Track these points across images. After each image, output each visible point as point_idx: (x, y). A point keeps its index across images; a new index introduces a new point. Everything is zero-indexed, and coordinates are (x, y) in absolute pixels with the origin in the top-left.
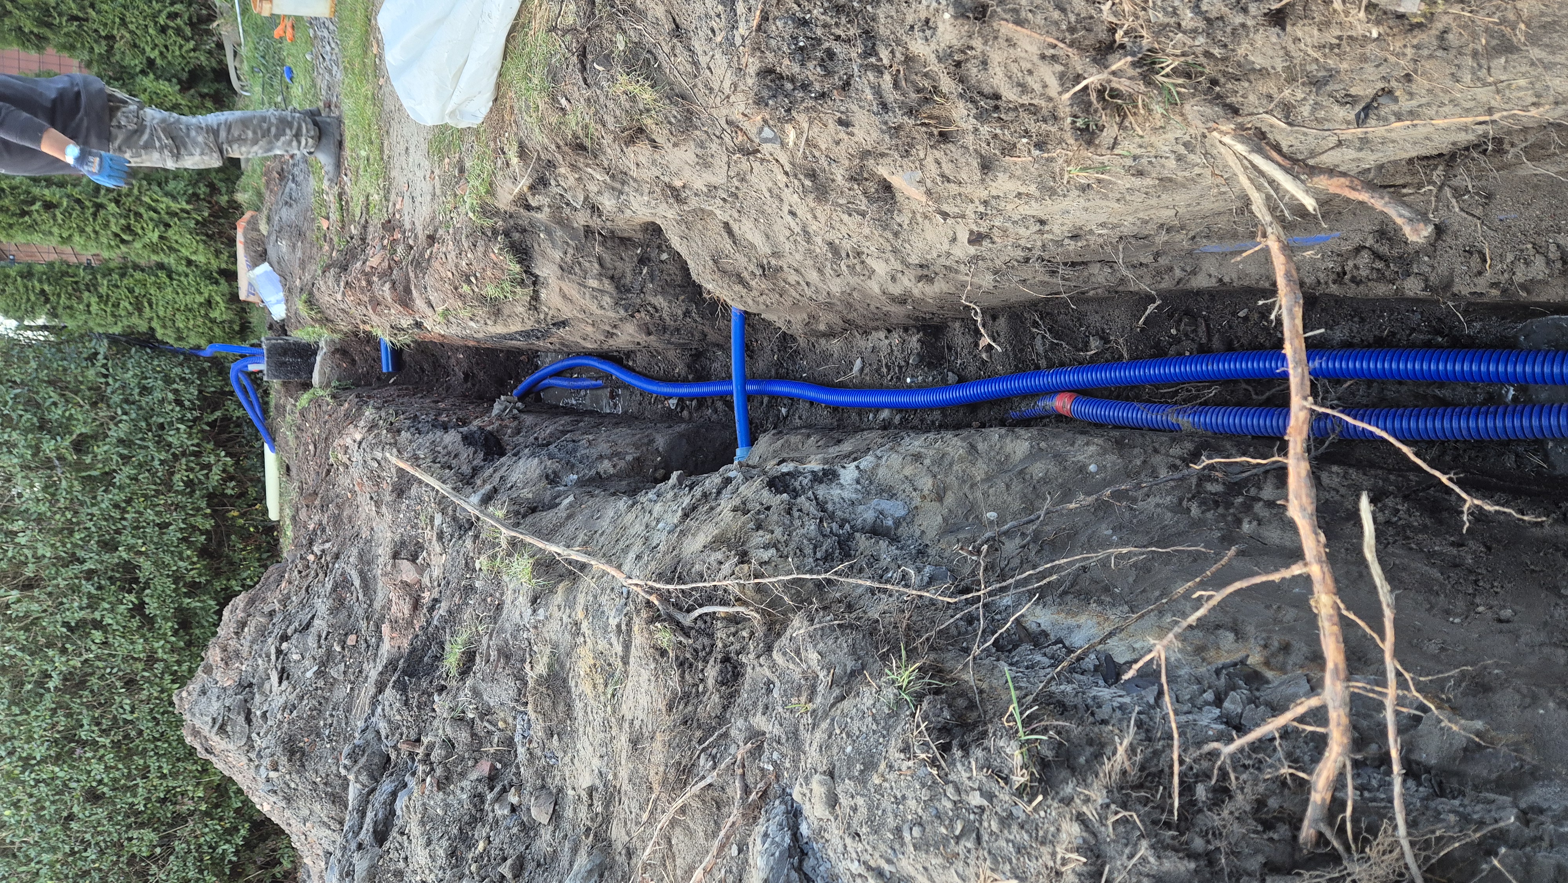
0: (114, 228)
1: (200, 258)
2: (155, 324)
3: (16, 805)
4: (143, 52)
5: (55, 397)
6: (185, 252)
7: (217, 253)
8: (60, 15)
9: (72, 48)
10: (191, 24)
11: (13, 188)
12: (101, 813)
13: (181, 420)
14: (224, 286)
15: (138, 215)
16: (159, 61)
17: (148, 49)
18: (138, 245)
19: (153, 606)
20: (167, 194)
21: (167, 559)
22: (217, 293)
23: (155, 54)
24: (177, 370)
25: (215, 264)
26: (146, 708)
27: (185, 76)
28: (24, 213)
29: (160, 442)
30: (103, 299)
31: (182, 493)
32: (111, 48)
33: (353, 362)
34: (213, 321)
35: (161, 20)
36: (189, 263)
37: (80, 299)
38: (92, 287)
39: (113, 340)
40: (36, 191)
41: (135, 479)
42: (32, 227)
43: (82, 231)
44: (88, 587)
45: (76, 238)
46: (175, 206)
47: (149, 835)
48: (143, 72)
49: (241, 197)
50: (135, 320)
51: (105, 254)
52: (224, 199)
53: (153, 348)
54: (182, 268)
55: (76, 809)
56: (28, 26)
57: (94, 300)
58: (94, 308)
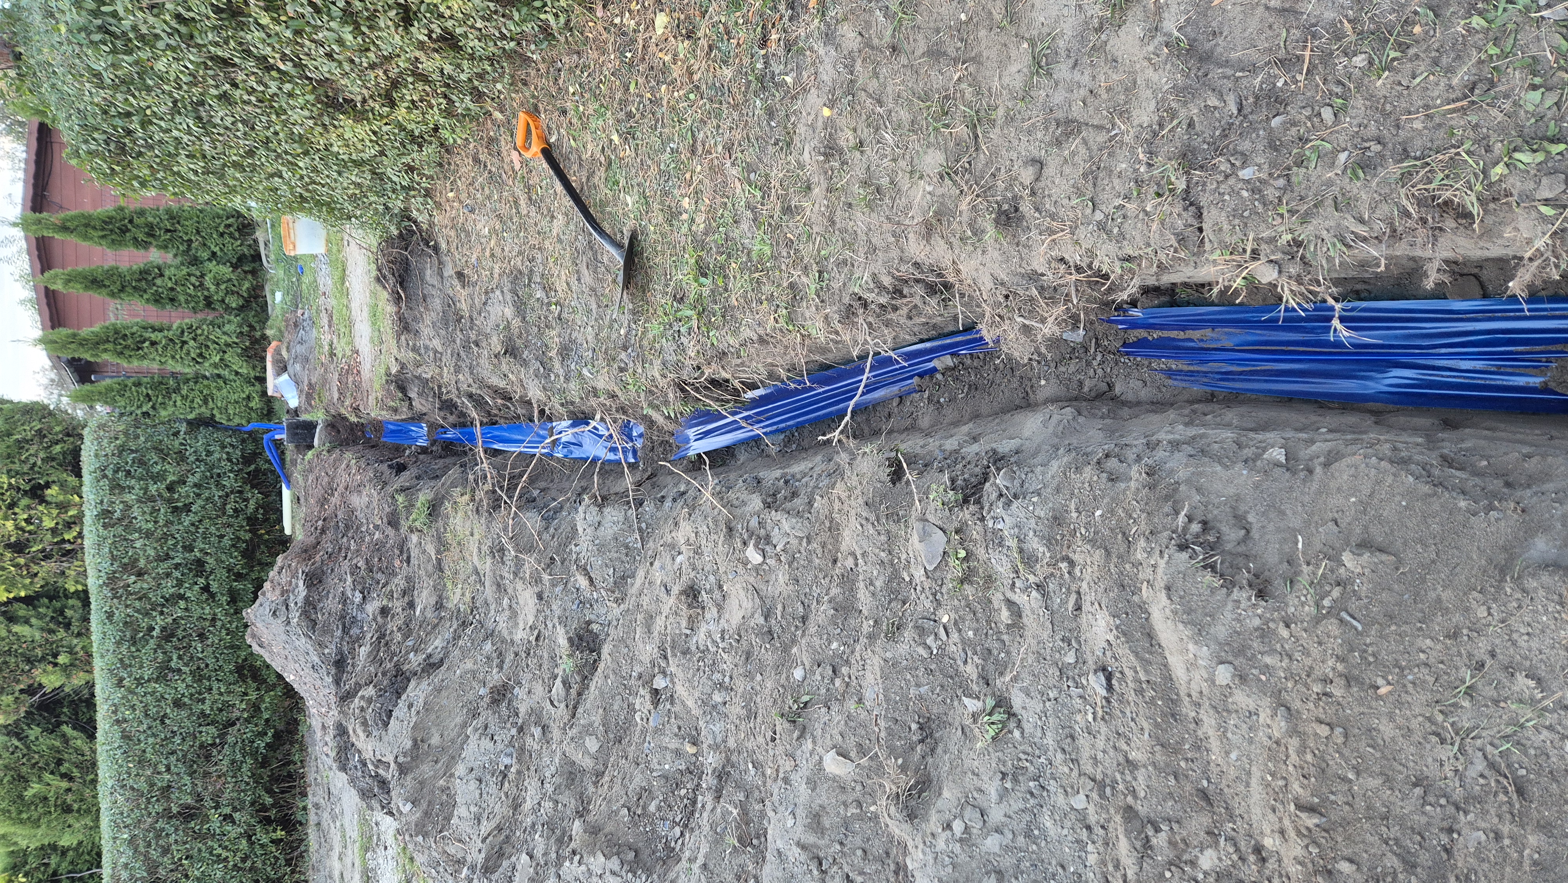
0: (193, 355)
1: (244, 371)
2: (215, 412)
3: (133, 708)
4: (210, 248)
5: (156, 459)
6: (235, 367)
7: (254, 367)
8: (160, 229)
9: (166, 247)
10: (238, 230)
11: (133, 334)
12: (184, 713)
13: (231, 471)
14: (258, 387)
15: (207, 347)
16: (219, 253)
17: (212, 247)
18: (207, 364)
19: (214, 587)
20: (225, 333)
21: (224, 557)
22: (253, 390)
23: (216, 250)
24: (229, 440)
25: (252, 374)
26: (210, 650)
27: (234, 261)
28: (139, 349)
29: (218, 484)
30: (184, 398)
31: (232, 516)
32: (189, 246)
33: (339, 431)
34: (251, 409)
35: (221, 229)
36: (237, 373)
37: (170, 398)
38: (177, 390)
39: (190, 423)
40: (147, 335)
41: (203, 507)
42: (143, 357)
43: (173, 357)
44: (177, 574)
45: (170, 361)
46: (229, 340)
47: (212, 730)
48: (209, 260)
49: (269, 332)
50: (203, 409)
51: (187, 370)
52: (258, 334)
53: (213, 426)
54: (232, 377)
55: (168, 711)
56: (141, 236)
57: (179, 398)
58: (179, 403)
